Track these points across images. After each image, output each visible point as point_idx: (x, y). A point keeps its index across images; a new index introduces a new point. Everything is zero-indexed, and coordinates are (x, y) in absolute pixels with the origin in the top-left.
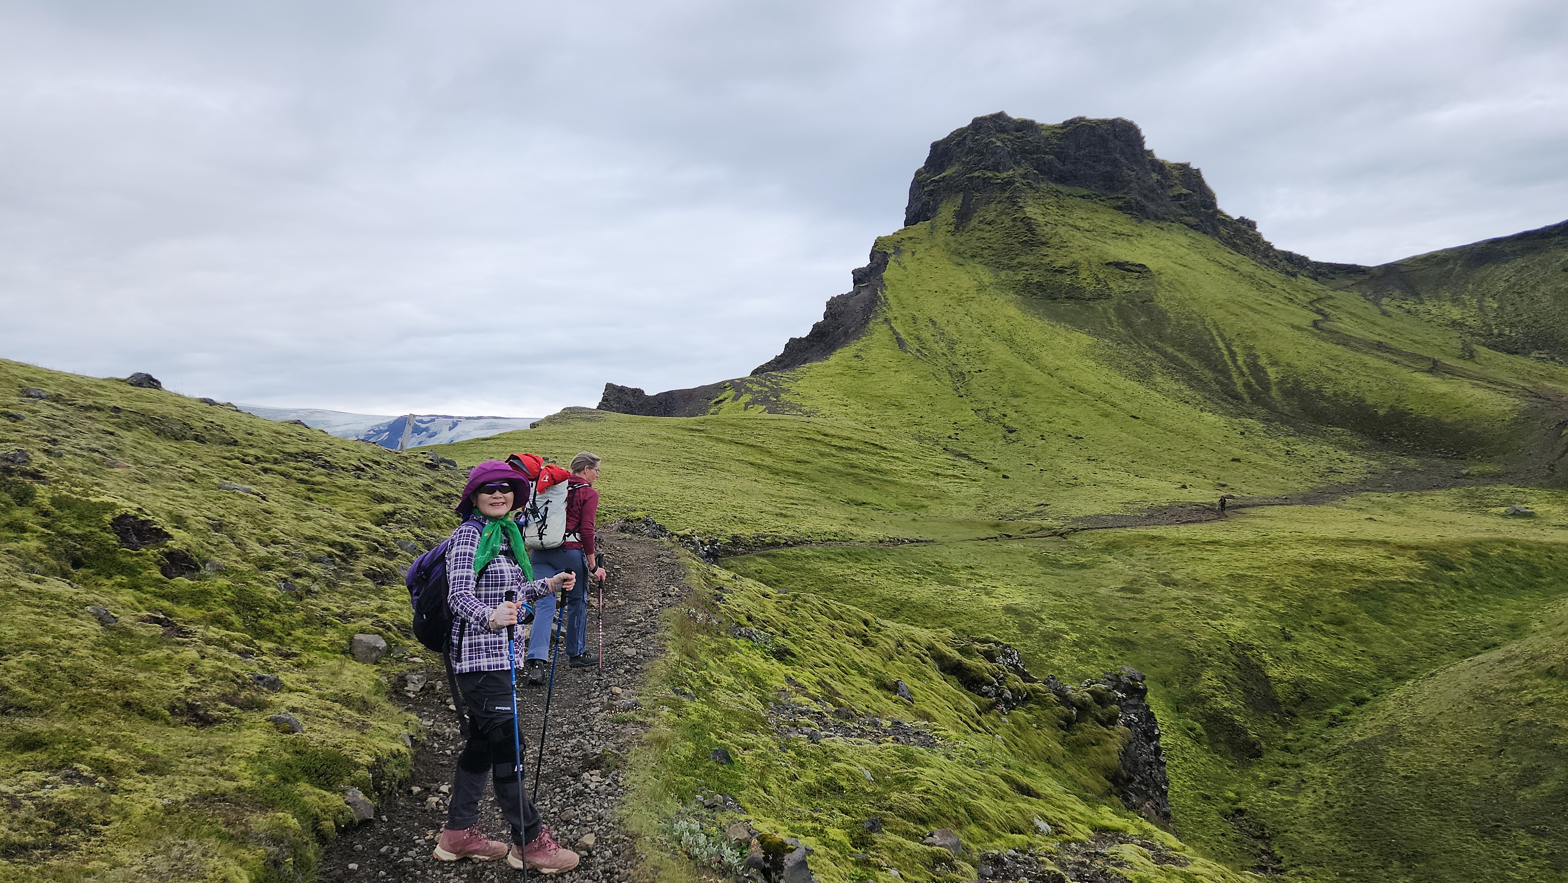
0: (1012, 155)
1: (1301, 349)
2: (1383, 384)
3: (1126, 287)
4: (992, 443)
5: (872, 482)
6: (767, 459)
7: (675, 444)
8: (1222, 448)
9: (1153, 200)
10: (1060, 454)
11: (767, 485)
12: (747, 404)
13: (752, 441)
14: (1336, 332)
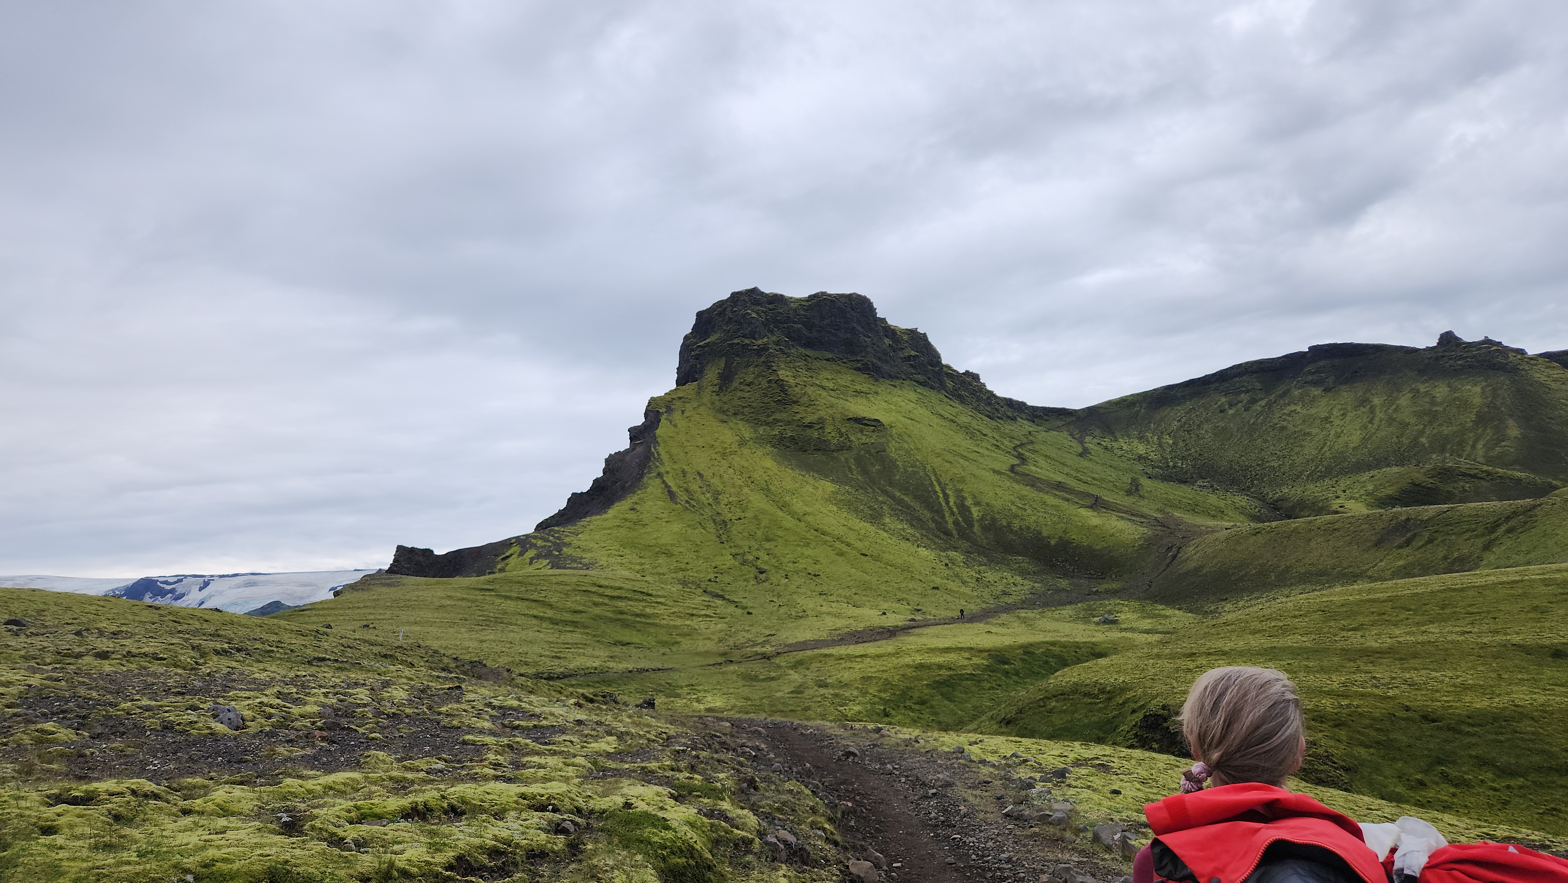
0: (765, 324)
1: (998, 490)
2: (1056, 519)
3: (864, 439)
4: (745, 583)
5: (637, 625)
6: (548, 611)
7: (469, 604)
8: (928, 578)
9: (887, 361)
10: (799, 590)
11: (548, 634)
12: (532, 559)
13: (535, 596)
14: (1029, 475)
